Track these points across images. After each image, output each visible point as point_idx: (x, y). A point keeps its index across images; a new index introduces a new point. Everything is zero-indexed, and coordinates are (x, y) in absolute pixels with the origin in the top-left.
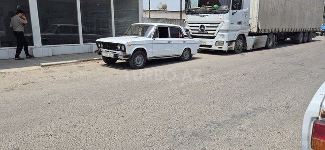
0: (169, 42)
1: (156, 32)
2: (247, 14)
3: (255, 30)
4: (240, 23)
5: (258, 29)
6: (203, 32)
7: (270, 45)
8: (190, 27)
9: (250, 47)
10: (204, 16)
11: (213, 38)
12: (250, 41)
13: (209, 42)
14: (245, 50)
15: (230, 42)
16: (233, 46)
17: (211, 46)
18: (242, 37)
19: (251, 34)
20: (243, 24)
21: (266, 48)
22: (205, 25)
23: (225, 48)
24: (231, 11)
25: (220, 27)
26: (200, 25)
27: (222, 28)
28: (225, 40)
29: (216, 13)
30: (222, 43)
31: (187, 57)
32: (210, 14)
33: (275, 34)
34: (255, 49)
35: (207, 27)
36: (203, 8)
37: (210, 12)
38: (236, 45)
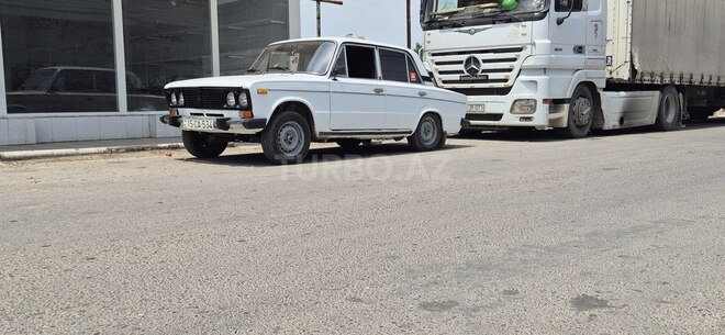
0: (378, 91)
1: (340, 60)
2: (599, 25)
3: (625, 75)
4: (579, 50)
5: (634, 71)
6: (473, 76)
7: (670, 119)
8: (437, 64)
9: (611, 121)
10: (476, 31)
11: (505, 91)
12: (613, 104)
13: (491, 104)
14: (597, 132)
15: (555, 104)
16: (563, 114)
17: (498, 117)
18: (587, 90)
19: (612, 85)
20: (588, 54)
21: (658, 126)
22: (480, 57)
23: (540, 118)
24: (554, 15)
25: (524, 59)
26: (464, 57)
27: (530, 62)
28: (539, 95)
29: (509, 21)
30: (530, 105)
31: (430, 138)
32: (494, 23)
33: (680, 88)
34: (626, 128)
35: (484, 61)
36: (471, 9)
37: (493, 20)
38: (571, 113)
